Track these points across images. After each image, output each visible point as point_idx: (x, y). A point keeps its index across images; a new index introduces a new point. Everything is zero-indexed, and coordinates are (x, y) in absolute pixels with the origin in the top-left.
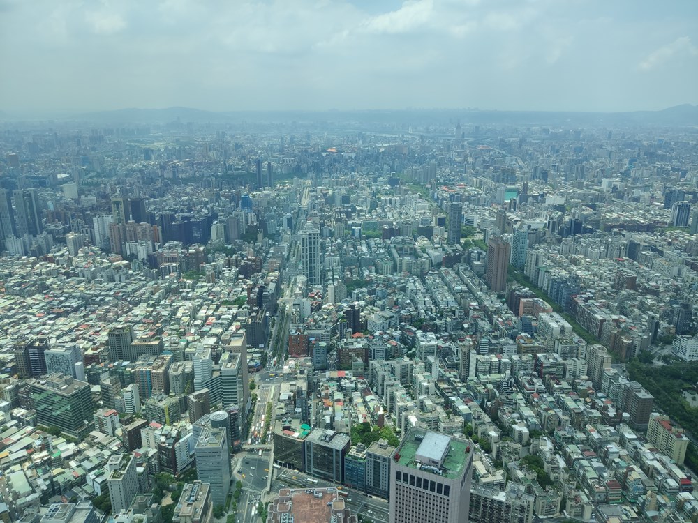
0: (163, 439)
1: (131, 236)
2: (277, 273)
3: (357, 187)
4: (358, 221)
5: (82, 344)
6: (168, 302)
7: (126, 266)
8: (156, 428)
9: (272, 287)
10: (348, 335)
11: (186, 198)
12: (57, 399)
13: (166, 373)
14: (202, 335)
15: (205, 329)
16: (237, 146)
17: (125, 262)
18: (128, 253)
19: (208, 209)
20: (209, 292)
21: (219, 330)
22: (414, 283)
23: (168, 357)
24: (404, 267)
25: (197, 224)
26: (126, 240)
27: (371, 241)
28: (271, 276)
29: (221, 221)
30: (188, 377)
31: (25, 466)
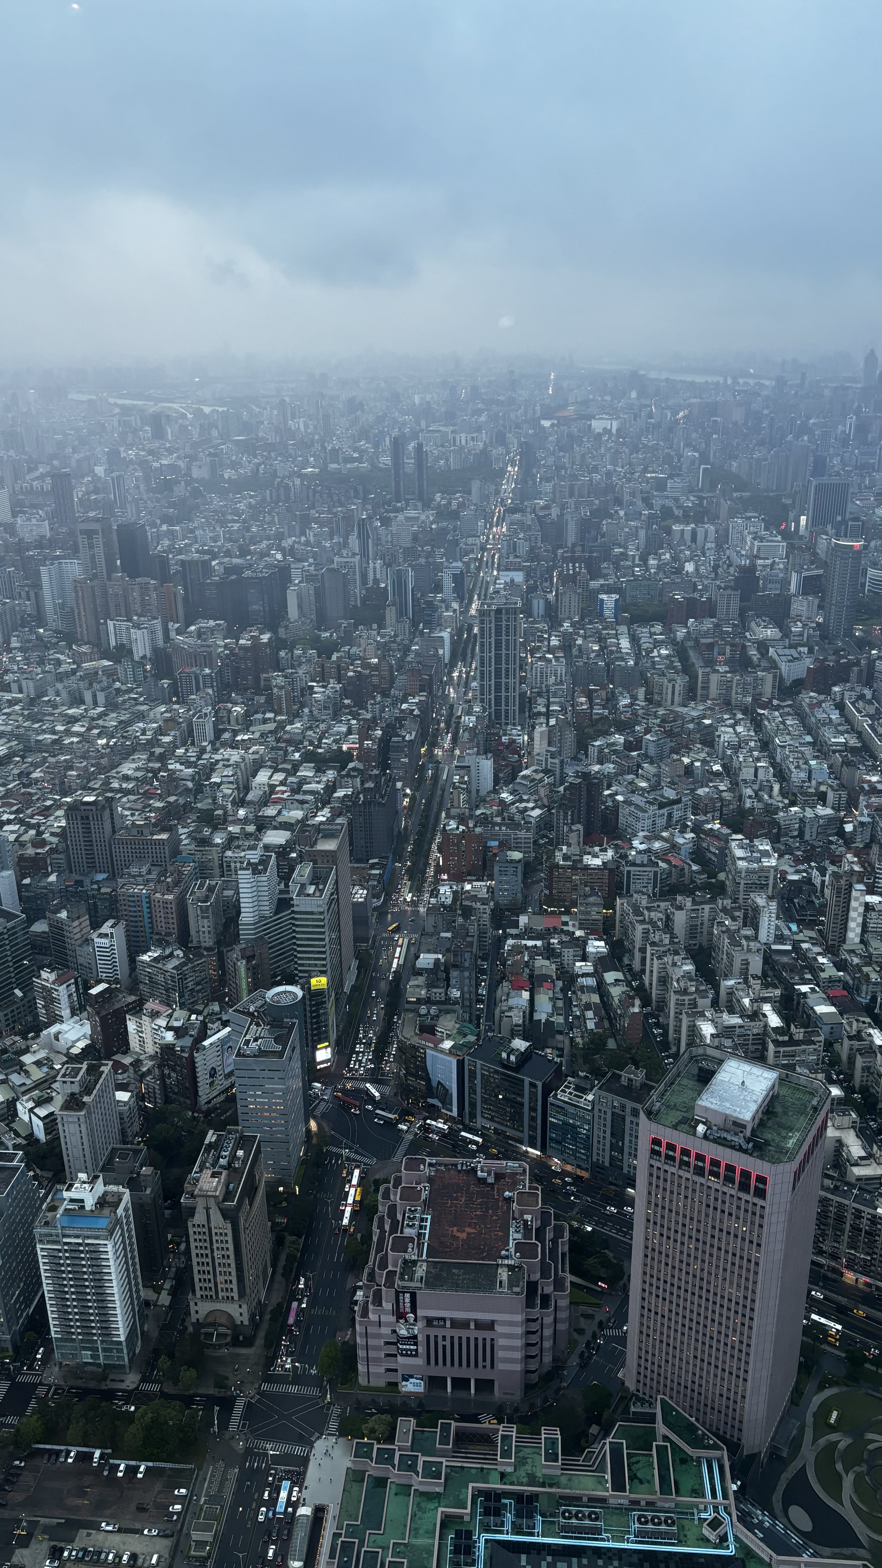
1: (117, 606)
2: (423, 696)
5: (11, 832)
6: (193, 751)
9: (411, 727)
10: (573, 838)
11: (236, 526)
13: (181, 902)
14: (263, 824)
15: (269, 811)
16: (352, 406)
18: (113, 643)
19: (283, 550)
20: (279, 733)
22: (733, 726)
23: (188, 869)
24: (713, 689)
25: (256, 583)
26: (108, 616)
28: (412, 704)
29: (309, 578)
30: (229, 914)
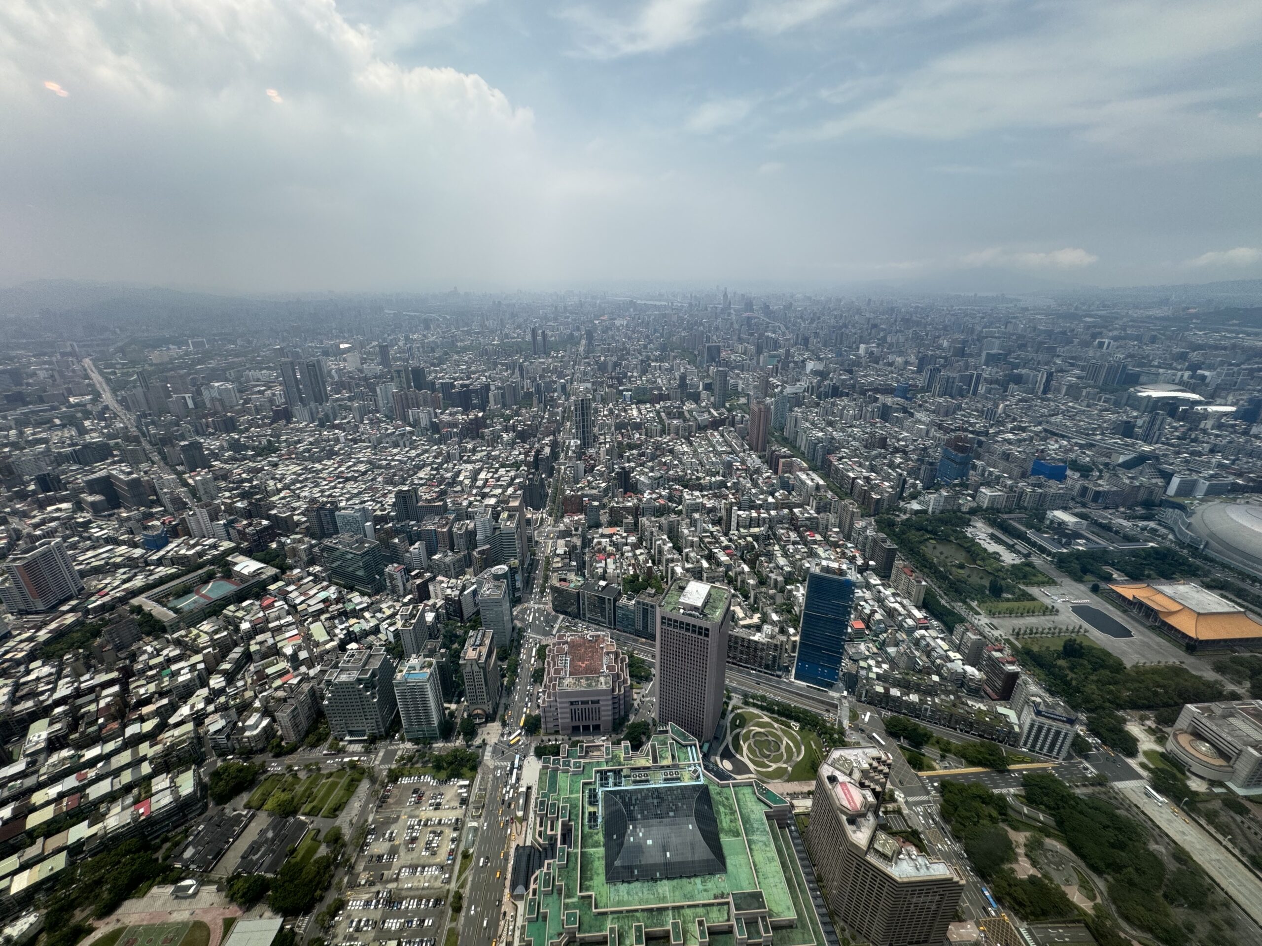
0: (449, 591)
1: (413, 403)
2: (551, 437)
3: (628, 353)
4: (628, 386)
5: (369, 505)
6: (451, 465)
7: (410, 433)
8: (442, 582)
9: (547, 450)
10: (619, 494)
11: (464, 367)
12: (349, 556)
13: (450, 531)
14: (484, 496)
15: (487, 490)
16: (513, 315)
17: (408, 428)
18: (412, 420)
19: (486, 377)
20: (488, 456)
21: (500, 491)
22: (682, 445)
23: (452, 517)
24: (672, 429)
25: (475, 391)
26: (409, 408)
27: (642, 407)
28: (547, 440)
29: (498, 388)
30: (471, 535)
31: (323, 617)
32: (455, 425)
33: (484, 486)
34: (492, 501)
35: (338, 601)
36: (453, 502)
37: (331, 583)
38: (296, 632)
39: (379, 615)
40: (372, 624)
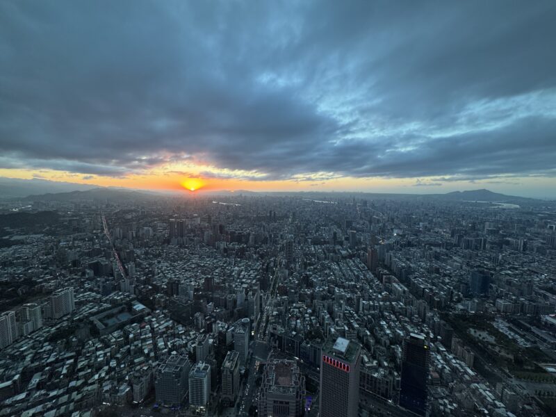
1: (218, 239)
2: (274, 258)
3: (310, 223)
4: (310, 237)
5: (193, 283)
6: (230, 268)
7: (215, 252)
8: (219, 324)
9: (272, 264)
10: (304, 287)
11: (241, 225)
12: (181, 307)
13: (226, 299)
17: (215, 250)
18: (217, 246)
19: (249, 230)
20: (246, 264)
21: (250, 281)
22: (334, 265)
23: (227, 292)
24: (330, 257)
27: (316, 246)
29: (254, 235)
30: (235, 301)
31: (164, 336)
32: (234, 249)
33: (243, 278)
34: (245, 286)
35: (172, 328)
36: (229, 285)
37: (171, 319)
38: (151, 342)
39: (188, 338)
40: (184, 342)
